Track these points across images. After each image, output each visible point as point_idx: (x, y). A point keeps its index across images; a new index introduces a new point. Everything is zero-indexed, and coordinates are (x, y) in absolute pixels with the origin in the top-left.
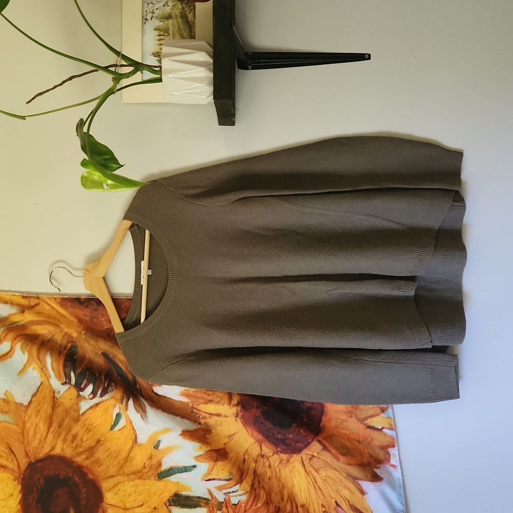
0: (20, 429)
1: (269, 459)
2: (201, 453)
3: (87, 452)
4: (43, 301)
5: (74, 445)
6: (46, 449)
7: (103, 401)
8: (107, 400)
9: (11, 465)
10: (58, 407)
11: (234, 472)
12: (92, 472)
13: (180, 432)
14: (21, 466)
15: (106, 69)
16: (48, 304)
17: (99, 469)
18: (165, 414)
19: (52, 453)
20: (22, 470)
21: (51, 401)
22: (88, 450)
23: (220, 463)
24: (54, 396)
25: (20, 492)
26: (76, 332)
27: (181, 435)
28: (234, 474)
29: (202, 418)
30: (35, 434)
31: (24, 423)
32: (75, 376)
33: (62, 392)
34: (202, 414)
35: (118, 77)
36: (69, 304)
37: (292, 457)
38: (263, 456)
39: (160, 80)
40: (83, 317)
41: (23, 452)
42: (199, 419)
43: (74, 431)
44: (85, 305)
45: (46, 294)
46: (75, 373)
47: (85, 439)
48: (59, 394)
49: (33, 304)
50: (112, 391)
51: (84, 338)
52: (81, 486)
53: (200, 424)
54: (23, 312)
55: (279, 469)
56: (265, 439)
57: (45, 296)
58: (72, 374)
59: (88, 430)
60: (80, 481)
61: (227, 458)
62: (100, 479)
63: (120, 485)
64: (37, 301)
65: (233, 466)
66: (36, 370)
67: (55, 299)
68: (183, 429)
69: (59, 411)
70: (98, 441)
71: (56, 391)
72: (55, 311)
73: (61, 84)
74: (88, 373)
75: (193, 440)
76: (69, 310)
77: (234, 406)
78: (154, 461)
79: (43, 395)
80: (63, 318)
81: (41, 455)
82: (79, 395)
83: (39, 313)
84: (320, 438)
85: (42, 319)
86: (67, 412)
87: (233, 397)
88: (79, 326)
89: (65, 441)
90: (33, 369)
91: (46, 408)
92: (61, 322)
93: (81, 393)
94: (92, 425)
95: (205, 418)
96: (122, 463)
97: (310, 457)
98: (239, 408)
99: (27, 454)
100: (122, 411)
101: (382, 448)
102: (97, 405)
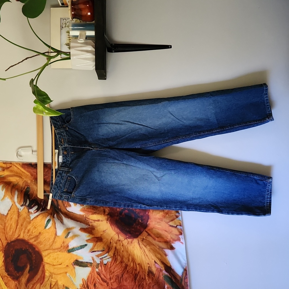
0: (3, 226)
1: (123, 242)
2: (89, 238)
3: (35, 238)
4: (14, 165)
5: (29, 234)
6: (16, 236)
8: (44, 213)
10: (20, 216)
11: (105, 247)
12: (37, 248)
13: (79, 229)
14: (4, 245)
15: (43, 54)
16: (16, 167)
17: (40, 246)
18: (72, 221)
19: (19, 238)
20: (4, 246)
21: (17, 213)
22: (35, 237)
23: (99, 243)
24: (18, 211)
25: (3, 256)
26: (30, 180)
27: (79, 230)
28: (105, 248)
29: (90, 222)
30: (10, 228)
31: (5, 224)
33: (22, 210)
34: (90, 220)
35: (49, 58)
36: (26, 166)
37: (133, 240)
38: (119, 241)
40: (33, 173)
41: (4, 238)
43: (28, 228)
44: (34, 167)
47: (33, 232)
49: (8, 166)
51: (34, 183)
52: (33, 254)
53: (89, 225)
54: (4, 170)
55: (127, 247)
56: (120, 232)
57: (15, 163)
58: (28, 200)
59: (35, 228)
60: (32, 251)
61: (102, 241)
62: (41, 251)
63: (50, 254)
64: (10, 165)
65: (105, 245)
67: (19, 164)
68: (81, 227)
69: (21, 218)
70: (40, 233)
71: (19, 209)
72: (20, 170)
73: (22, 62)
74: (35, 201)
75: (86, 233)
76: (26, 169)
77: (106, 215)
78: (65, 244)
79: (13, 210)
80: (23, 173)
81: (13, 239)
82: (29, 212)
83: (11, 171)
84: (146, 230)
85: (13, 174)
86: (25, 219)
87: (106, 211)
88: (31, 177)
89: (24, 232)
90: (8, 198)
91: (15, 217)
92: (23, 175)
93: (30, 210)
94: (37, 225)
95: (91, 222)
96: (51, 243)
97: (142, 239)
98: (109, 216)
99: (6, 239)
100: (51, 218)
101: (177, 235)
102: (38, 216)
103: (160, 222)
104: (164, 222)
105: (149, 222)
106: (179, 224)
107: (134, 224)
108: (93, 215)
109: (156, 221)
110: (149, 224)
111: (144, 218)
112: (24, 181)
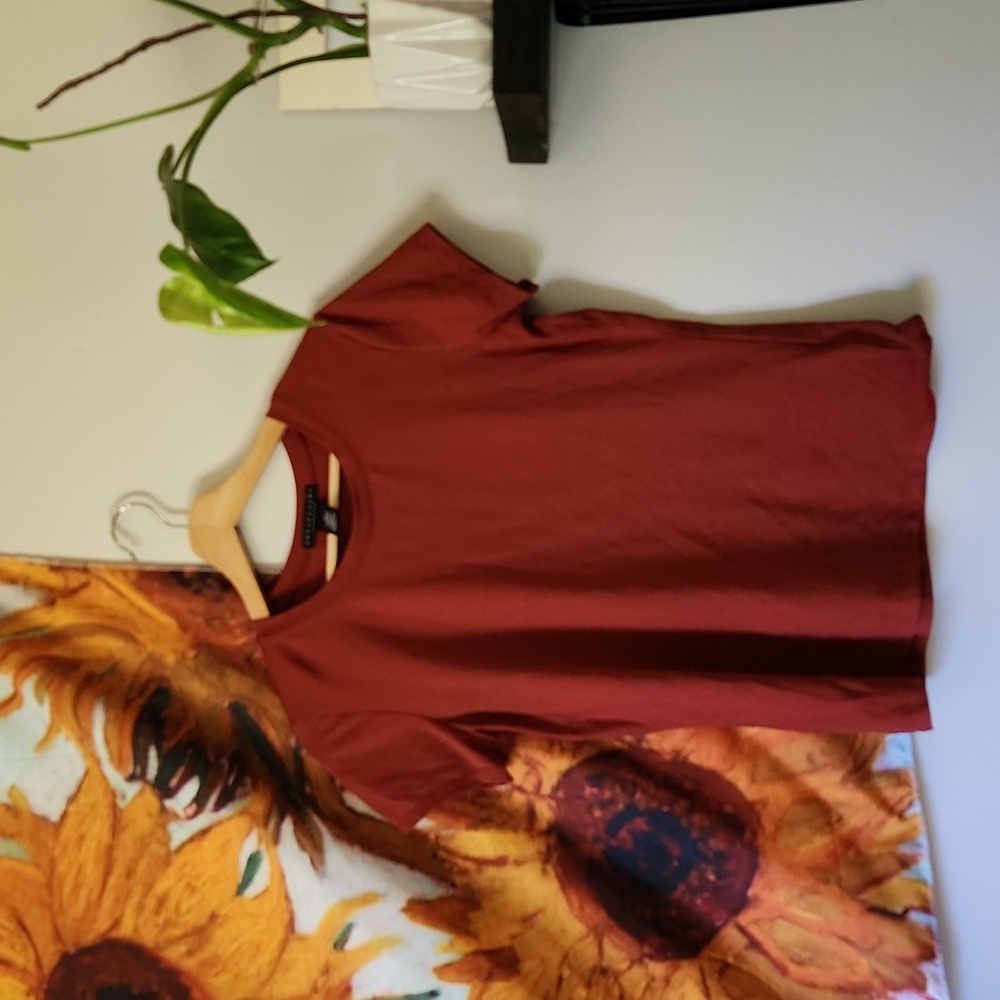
0: (44, 874)
1: (621, 979)
2: (451, 956)
3: (190, 940)
4: (99, 578)
5: (161, 919)
6: (102, 925)
7: (220, 823)
8: (229, 819)
9: (22, 958)
10: (123, 829)
13: (404, 904)
14: (44, 963)
15: (232, 21)
16: (109, 586)
17: (216, 979)
18: (369, 858)
19: (115, 934)
20: (46, 972)
21: (108, 815)
22: (193, 934)
23: (499, 986)
24: (114, 807)
26: (175, 651)
27: (403, 910)
29: (459, 871)
30: (76, 888)
31: (52, 862)
32: (158, 757)
33: (129, 797)
34: (460, 862)
35: (262, 43)
36: (156, 586)
37: (678, 968)
38: (604, 971)
39: (362, 51)
40: (190, 617)
41: (49, 930)
42: (452, 874)
43: (160, 888)
44: (194, 587)
45: (105, 562)
46: (158, 750)
47: (184, 907)
48: (123, 799)
49: (73, 584)
50: (245, 795)
51: (193, 667)
53: (453, 885)
54: (52, 603)
56: (610, 922)
57: (101, 567)
58: (153, 754)
59: (191, 888)
61: (518, 972)
64: (83, 578)
65: (532, 993)
66: (73, 742)
67: (125, 573)
68: (410, 897)
69: (128, 839)
70: (213, 917)
71: (118, 792)
72: (126, 603)
73: (121, 61)
74: (190, 752)
75: (434, 926)
76: (157, 600)
77: (540, 835)
78: (335, 979)
79: (91, 800)
80: (144, 619)
81: (90, 937)
83: (88, 607)
84: (744, 919)
85: (95, 620)
86: (143, 843)
87: (539, 816)
88: (181, 638)
89: (140, 908)
90: (67, 738)
91: (99, 830)
92: (141, 628)
93: (169, 803)
94: (198, 877)
95: (464, 872)
96: (266, 971)
97: (718, 966)
98: (552, 840)
99: (58, 936)
100: (263, 848)
101: (905, 962)
102: (204, 833)
103: (814, 891)
106: (915, 902)
107: (681, 889)
108: (473, 834)
110: (755, 897)
112: (143, 656)
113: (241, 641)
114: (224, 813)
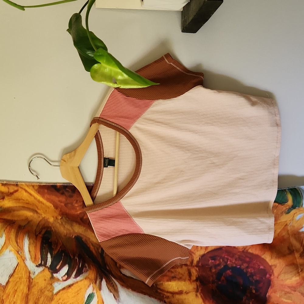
4: (22, 188)
7: (77, 282)
8: (81, 281)
10: (33, 287)
16: (26, 191)
18: (135, 293)
21: (27, 281)
24: (30, 277)
26: (53, 217)
29: (166, 297)
32: (51, 257)
33: (36, 273)
34: (165, 294)
36: (46, 191)
40: (59, 203)
42: (164, 298)
44: (61, 192)
46: (51, 255)
48: (34, 274)
49: (12, 191)
50: (87, 271)
51: (60, 222)
54: (3, 198)
57: (24, 184)
58: (49, 256)
64: (16, 188)
66: (13, 252)
67: (33, 186)
69: (35, 290)
71: (31, 272)
72: (33, 198)
74: (63, 255)
76: (45, 196)
77: (194, 281)
79: (20, 275)
80: (40, 204)
82: (52, 277)
83: (18, 200)
85: (21, 205)
86: (42, 291)
87: (192, 274)
88: (55, 211)
90: (11, 250)
91: (23, 288)
92: (39, 208)
93: (55, 275)
95: (168, 297)
98: (198, 283)
100: (95, 291)
102: (70, 286)
103: (290, 293)
104: (299, 294)
105: (269, 294)
107: (244, 298)
108: (170, 283)
109: (284, 291)
110: (269, 296)
111: (261, 285)
112: (41, 218)
113: (79, 212)
114: (79, 278)
